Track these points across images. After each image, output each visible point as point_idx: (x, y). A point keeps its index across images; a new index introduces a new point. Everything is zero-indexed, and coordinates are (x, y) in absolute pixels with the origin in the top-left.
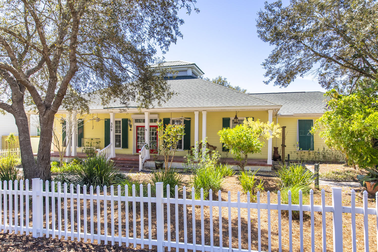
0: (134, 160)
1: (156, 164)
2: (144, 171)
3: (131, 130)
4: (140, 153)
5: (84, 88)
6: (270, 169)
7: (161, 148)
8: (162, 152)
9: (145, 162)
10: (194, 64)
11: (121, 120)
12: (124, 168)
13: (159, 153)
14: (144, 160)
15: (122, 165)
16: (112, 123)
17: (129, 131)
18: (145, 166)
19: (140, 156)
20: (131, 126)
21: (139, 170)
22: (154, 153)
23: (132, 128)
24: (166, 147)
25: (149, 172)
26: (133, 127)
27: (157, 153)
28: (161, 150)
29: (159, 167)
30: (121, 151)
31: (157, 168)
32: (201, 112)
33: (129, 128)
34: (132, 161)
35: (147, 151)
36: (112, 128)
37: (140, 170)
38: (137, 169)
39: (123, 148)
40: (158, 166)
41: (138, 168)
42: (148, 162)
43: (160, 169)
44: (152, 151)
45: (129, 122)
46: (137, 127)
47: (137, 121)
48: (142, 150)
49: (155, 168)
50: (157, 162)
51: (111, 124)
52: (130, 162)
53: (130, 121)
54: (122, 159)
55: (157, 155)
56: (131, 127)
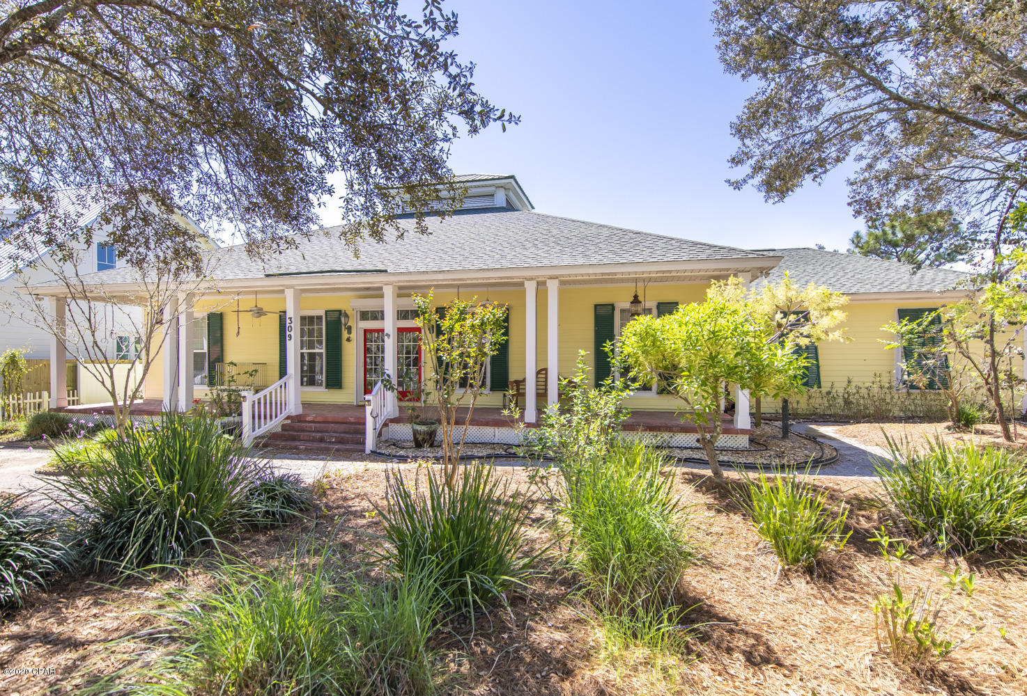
0: (352, 420)
1: (415, 433)
2: (380, 453)
3: (348, 340)
4: (369, 401)
5: (181, 197)
6: (743, 441)
7: (430, 386)
8: (431, 397)
9: (385, 425)
10: (512, 177)
11: (322, 313)
12: (323, 445)
13: (425, 402)
14: (380, 422)
15: (318, 435)
16: (290, 318)
17: (345, 343)
18: (383, 438)
19: (369, 409)
20: (349, 329)
21: (364, 451)
22: (410, 400)
23: (353, 336)
24: (445, 380)
25: (395, 456)
26: (354, 331)
27: (418, 399)
28: (429, 393)
29: (424, 441)
30: (321, 394)
31: (419, 445)
32: (544, 283)
33: (345, 335)
34: (346, 423)
35: (391, 396)
36: (292, 333)
37: (368, 451)
38: (360, 447)
39: (328, 386)
40: (420, 438)
41: (364, 443)
42: (393, 426)
43: (426, 448)
44: (402, 395)
45: (343, 320)
46: (366, 331)
47: (364, 316)
48: (374, 393)
49: (413, 444)
50: (418, 428)
51: (288, 321)
52: (342, 427)
53: (347, 316)
54: (319, 419)
55: (418, 404)
56: (349, 332)
